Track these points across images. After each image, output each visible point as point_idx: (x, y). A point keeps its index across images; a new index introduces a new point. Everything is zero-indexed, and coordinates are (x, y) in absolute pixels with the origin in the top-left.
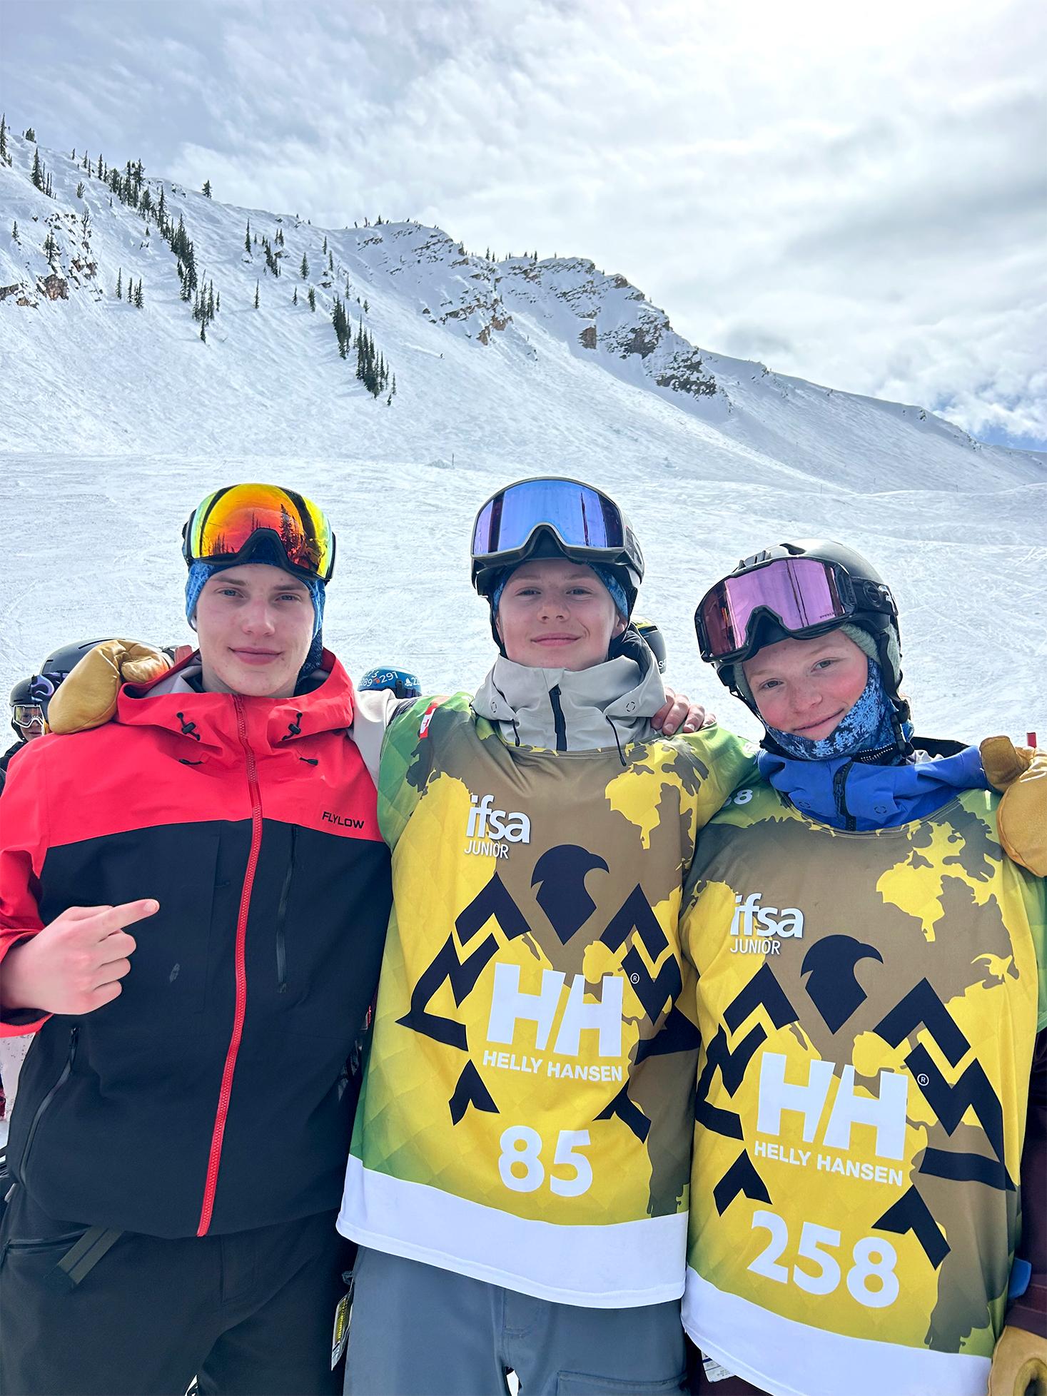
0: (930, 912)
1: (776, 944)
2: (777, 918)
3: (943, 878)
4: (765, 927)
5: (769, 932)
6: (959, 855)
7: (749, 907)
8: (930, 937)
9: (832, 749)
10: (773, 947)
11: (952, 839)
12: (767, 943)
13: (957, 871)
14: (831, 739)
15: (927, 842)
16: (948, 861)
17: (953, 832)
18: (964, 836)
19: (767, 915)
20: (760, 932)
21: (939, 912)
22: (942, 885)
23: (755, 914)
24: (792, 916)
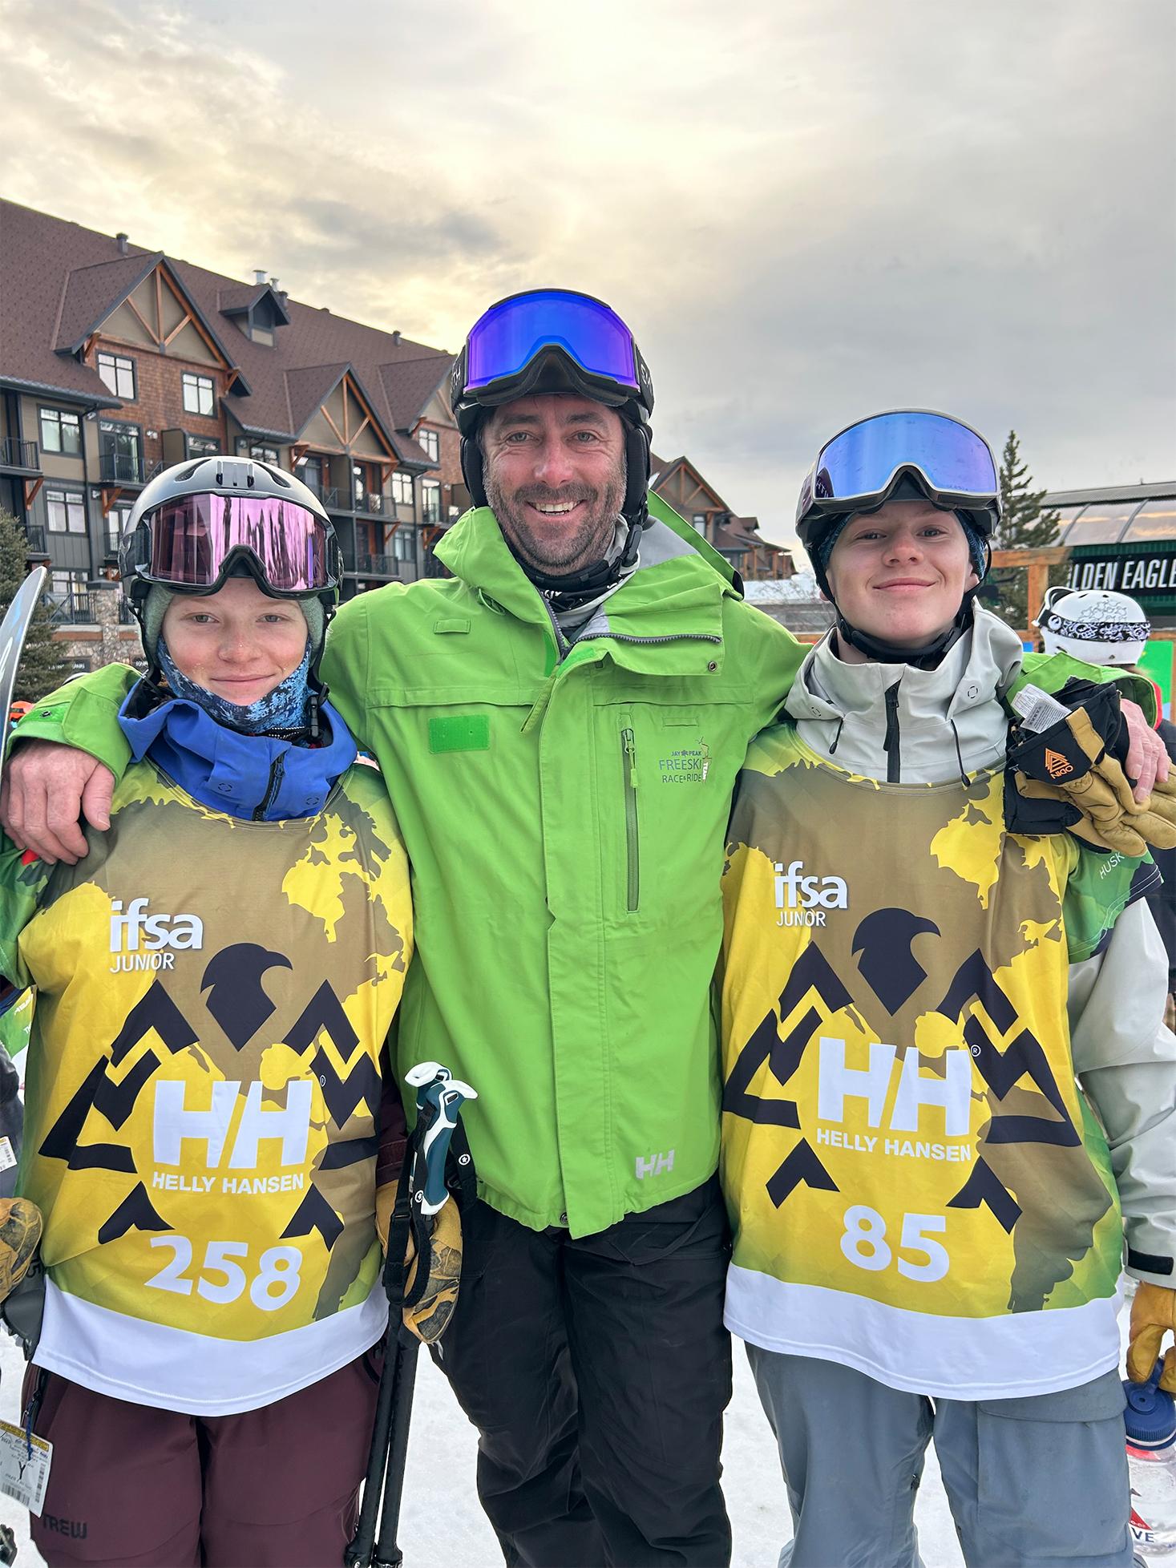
0: (330, 911)
1: (169, 958)
2: (169, 926)
3: (342, 875)
4: (154, 938)
5: (159, 945)
6: (353, 850)
7: (133, 916)
8: (332, 937)
9: (267, 710)
10: (165, 961)
11: (344, 834)
12: (157, 957)
13: (353, 867)
14: (267, 700)
15: (323, 836)
16: (344, 857)
17: (344, 825)
18: (354, 830)
19: (158, 924)
20: (148, 945)
21: (340, 912)
22: (341, 883)
23: (141, 924)
24: (189, 924)
